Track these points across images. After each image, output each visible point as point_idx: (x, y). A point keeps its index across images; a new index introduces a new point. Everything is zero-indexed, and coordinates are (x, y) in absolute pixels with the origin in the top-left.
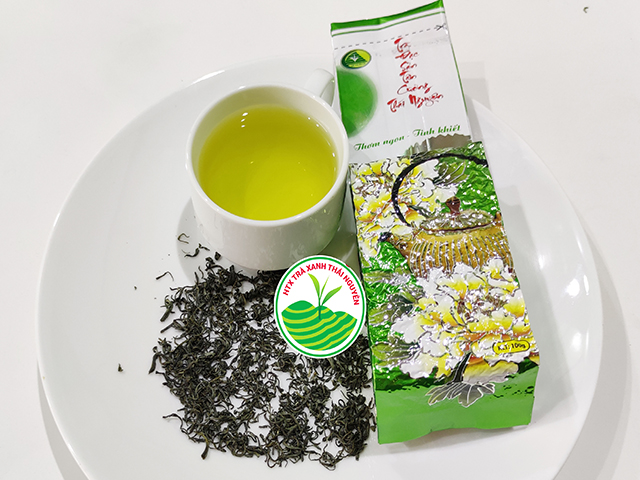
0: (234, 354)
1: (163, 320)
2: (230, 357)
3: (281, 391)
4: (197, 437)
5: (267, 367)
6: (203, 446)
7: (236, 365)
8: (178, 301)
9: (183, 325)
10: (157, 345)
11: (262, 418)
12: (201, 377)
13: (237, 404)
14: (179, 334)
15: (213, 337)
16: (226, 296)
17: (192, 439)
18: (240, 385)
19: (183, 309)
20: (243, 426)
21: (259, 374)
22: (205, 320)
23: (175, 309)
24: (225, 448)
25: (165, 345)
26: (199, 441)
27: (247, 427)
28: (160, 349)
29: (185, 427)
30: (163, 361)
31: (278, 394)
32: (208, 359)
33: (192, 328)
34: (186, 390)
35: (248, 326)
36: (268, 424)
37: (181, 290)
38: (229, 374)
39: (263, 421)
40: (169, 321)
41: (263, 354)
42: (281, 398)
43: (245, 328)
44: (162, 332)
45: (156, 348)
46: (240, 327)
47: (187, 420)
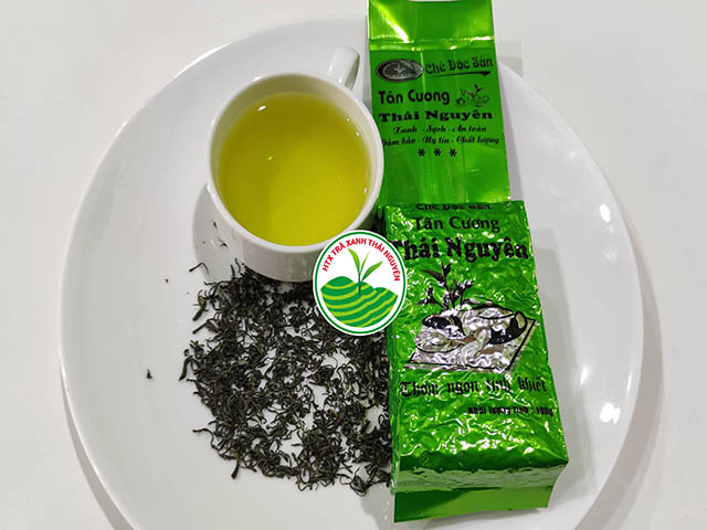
0: (269, 363)
1: (195, 319)
2: (264, 365)
3: (316, 406)
4: (228, 454)
5: (303, 379)
6: (233, 464)
7: (270, 375)
8: (212, 298)
9: (217, 326)
10: (189, 348)
11: (294, 435)
12: (234, 386)
13: (270, 418)
14: (212, 335)
15: (248, 342)
16: (263, 294)
17: (222, 456)
18: (274, 397)
19: (217, 307)
20: (275, 443)
21: (294, 387)
22: (240, 322)
23: (209, 307)
24: (256, 468)
25: (198, 348)
26: (229, 458)
27: (279, 444)
28: (192, 353)
29: (216, 442)
30: (195, 367)
31: (313, 410)
32: (242, 366)
33: (226, 331)
34: (217, 401)
35: (285, 332)
36: (300, 442)
37: (216, 286)
38: (263, 384)
39: (295, 439)
40: (202, 321)
41: (299, 364)
42: (315, 415)
43: (282, 334)
44: (194, 332)
45: (187, 351)
46: (277, 333)
47: (218, 434)
